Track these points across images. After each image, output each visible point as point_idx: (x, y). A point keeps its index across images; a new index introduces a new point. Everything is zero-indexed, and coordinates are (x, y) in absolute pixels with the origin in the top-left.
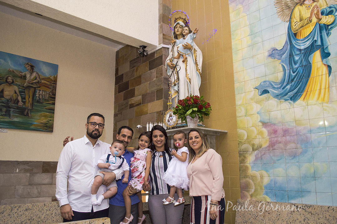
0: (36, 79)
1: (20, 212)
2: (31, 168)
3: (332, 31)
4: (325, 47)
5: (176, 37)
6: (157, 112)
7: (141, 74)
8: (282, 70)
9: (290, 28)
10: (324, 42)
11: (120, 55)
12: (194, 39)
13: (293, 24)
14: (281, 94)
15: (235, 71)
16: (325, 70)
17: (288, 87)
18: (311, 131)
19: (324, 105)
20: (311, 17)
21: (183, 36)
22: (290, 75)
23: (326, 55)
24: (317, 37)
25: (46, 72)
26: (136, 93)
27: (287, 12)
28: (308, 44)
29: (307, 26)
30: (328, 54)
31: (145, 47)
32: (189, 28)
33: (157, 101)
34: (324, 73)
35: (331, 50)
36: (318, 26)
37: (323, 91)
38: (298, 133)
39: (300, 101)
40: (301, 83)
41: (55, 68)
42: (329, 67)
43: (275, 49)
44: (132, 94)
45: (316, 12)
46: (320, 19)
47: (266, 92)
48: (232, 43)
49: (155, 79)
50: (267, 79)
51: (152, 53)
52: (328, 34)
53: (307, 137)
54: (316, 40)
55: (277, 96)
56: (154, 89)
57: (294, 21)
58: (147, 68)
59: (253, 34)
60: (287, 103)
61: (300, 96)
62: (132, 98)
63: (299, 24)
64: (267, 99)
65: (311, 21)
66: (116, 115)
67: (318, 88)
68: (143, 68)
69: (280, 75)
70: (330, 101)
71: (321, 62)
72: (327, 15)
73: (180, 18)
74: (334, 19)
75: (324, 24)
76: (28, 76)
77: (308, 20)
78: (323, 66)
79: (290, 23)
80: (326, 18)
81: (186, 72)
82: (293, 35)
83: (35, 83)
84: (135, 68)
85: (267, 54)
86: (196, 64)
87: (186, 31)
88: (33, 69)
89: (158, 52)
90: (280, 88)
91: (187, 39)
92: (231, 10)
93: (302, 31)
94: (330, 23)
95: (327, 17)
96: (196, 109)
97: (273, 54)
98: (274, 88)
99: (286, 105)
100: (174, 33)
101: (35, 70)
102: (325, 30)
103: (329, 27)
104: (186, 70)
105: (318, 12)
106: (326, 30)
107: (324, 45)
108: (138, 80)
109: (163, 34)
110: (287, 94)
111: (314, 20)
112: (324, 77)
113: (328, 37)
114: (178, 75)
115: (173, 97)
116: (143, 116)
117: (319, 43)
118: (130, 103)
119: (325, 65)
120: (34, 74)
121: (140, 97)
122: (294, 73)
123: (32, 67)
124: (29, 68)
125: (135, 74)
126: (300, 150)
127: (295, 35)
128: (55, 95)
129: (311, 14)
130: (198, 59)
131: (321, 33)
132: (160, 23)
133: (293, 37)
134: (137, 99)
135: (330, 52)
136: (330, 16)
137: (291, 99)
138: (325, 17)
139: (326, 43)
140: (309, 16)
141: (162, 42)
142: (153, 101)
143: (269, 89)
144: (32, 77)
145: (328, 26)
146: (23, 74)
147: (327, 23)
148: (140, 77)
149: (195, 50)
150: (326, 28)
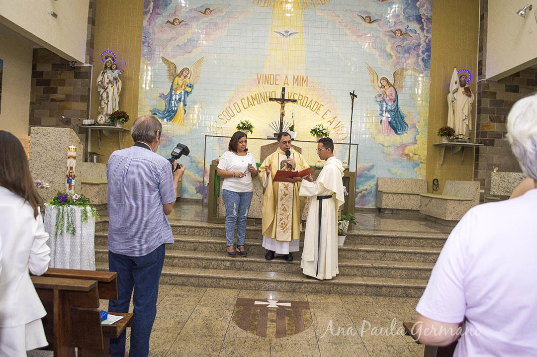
3: (189, 95)
4: (185, 101)
5: (107, 68)
6: (81, 111)
7: (65, 78)
9: (172, 86)
10: (185, 99)
12: (119, 75)
15: (139, 98)
16: (183, 111)
17: (167, 115)
18: (173, 137)
21: (111, 69)
22: (168, 109)
23: (185, 105)
26: (59, 92)
27: (172, 78)
28: (179, 97)
31: (75, 62)
33: (81, 103)
36: (184, 91)
37: (181, 120)
38: (168, 137)
40: (172, 114)
42: (185, 111)
43: (163, 94)
44: (55, 91)
46: (186, 88)
47: (155, 114)
49: (80, 86)
51: (79, 67)
52: (187, 96)
53: (171, 139)
54: (182, 97)
55: (160, 118)
56: (79, 93)
58: (72, 76)
61: (172, 120)
62: (54, 94)
63: (176, 86)
66: (32, 103)
67: (179, 118)
68: (68, 76)
69: (164, 108)
70: (183, 125)
74: (191, 90)
75: (187, 91)
77: (180, 86)
78: (183, 109)
79: (173, 84)
80: (188, 88)
84: (59, 72)
85: (158, 95)
86: (118, 89)
87: (115, 67)
89: (84, 68)
90: (163, 114)
91: (115, 72)
92: (141, 61)
94: (189, 91)
97: (162, 96)
98: (159, 113)
100: (106, 65)
103: (189, 93)
104: (113, 93)
105: (185, 84)
108: (62, 83)
109: (90, 57)
110: (166, 117)
111: (183, 87)
112: (182, 114)
113: (187, 98)
114: (108, 94)
116: (65, 110)
117: (183, 99)
118: (51, 97)
121: (64, 96)
125: (58, 76)
127: (174, 91)
129: (182, 84)
130: (119, 86)
132: (87, 46)
134: (59, 95)
135: (187, 104)
136: (190, 88)
137: (168, 120)
141: (88, 62)
142: (77, 101)
143: (157, 114)
148: (64, 80)
149: (119, 81)
150: (187, 93)
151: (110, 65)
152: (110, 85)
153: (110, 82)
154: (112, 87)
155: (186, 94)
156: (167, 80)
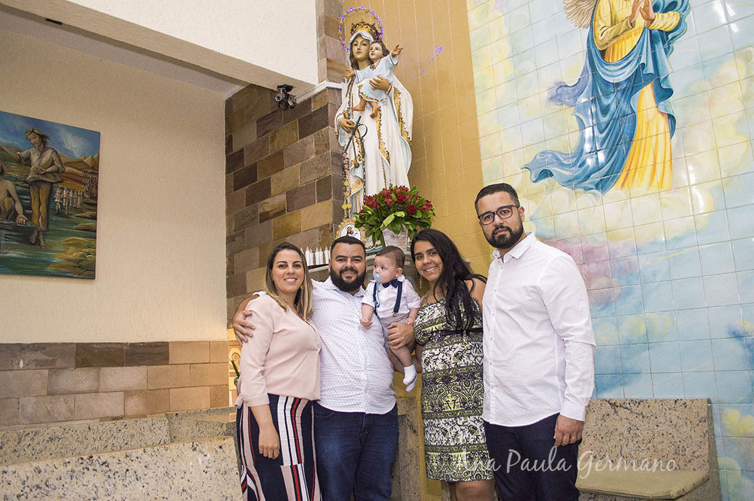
0: (53, 164)
1: (38, 444)
2: (51, 358)
3: (675, 45)
4: (662, 78)
5: (356, 65)
6: (321, 228)
7: (282, 147)
8: (578, 128)
9: (591, 40)
10: (660, 68)
11: (235, 108)
12: (393, 68)
13: (598, 31)
14: (576, 178)
15: (481, 134)
16: (663, 123)
17: (591, 162)
18: (638, 251)
19: (663, 195)
20: (633, 16)
21: (371, 62)
22: (593, 137)
23: (664, 93)
24: (646, 58)
25: (74, 147)
26: (274, 188)
28: (628, 71)
29: (626, 33)
30: (669, 92)
31: (289, 88)
32: (383, 46)
33: (320, 203)
34: (661, 130)
35: (674, 83)
36: (647, 35)
37: (659, 167)
38: (611, 257)
39: (615, 191)
40: (616, 153)
41: (93, 138)
42: (671, 118)
43: (562, 86)
44: (265, 191)
45: (642, 5)
46: (652, 21)
47: (546, 174)
48: (475, 76)
49: (313, 156)
50: (548, 148)
51: (305, 101)
52: (668, 51)
53: (630, 264)
54: (643, 64)
55: (568, 182)
56: (313, 177)
57: (600, 26)
58: (296, 134)
59: (516, 55)
60: (589, 194)
61: (615, 179)
62: (265, 199)
63: (610, 32)
64: (550, 189)
65: (632, 25)
66: (230, 239)
67: (651, 162)
68: (287, 134)
69: (574, 138)
71: (655, 110)
72: (665, 11)
73: (363, 24)
74: (679, 19)
75: (659, 30)
76: (35, 158)
77: (627, 22)
78: (660, 115)
79: (592, 29)
80: (663, 16)
81: (379, 138)
82: (597, 55)
83: (51, 173)
84: (269, 135)
85: (546, 95)
86: (400, 119)
87: (376, 52)
88: (44, 143)
89: (317, 98)
90: (574, 165)
91: (378, 68)
92: (469, 6)
93: (616, 46)
94: (671, 28)
95: (666, 15)
96: (401, 214)
97: (560, 94)
98: (562, 165)
99: (586, 199)
100: (352, 56)
101: (50, 143)
102: (661, 42)
103: (670, 36)
104: (379, 135)
105: (647, 5)
106: (664, 43)
107: (661, 73)
108: (277, 162)
109: (328, 60)
110: (588, 177)
111: (640, 22)
112: (661, 137)
113: (667, 58)
114: (362, 146)
115: (353, 192)
116: (289, 237)
117: (650, 69)
118: (260, 211)
119: (662, 113)
120: (48, 154)
121: (284, 197)
122: (601, 132)
123: (43, 138)
124: (37, 139)
125: (270, 148)
126: (617, 291)
127: (603, 53)
128: (96, 198)
129: (634, 11)
130: (403, 111)
131: (653, 48)
132: (319, 35)
133: (598, 59)
134: (276, 200)
135: (673, 87)
136: (671, 13)
137: (597, 186)
138: (660, 15)
139: (665, 68)
140: (630, 13)
141: (325, 76)
142: (311, 203)
143: (553, 169)
144: (44, 160)
145: (668, 33)
146: (24, 154)
147: (665, 27)
148: (281, 153)
149: (397, 92)
150: (661, 39)
151: (364, 49)
152: (368, 112)
153: (365, 103)
154: (373, 116)
155: (660, 48)
156: (570, 25)
